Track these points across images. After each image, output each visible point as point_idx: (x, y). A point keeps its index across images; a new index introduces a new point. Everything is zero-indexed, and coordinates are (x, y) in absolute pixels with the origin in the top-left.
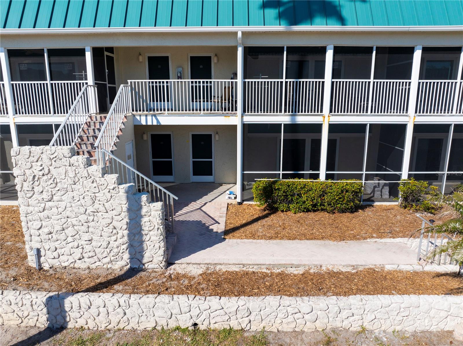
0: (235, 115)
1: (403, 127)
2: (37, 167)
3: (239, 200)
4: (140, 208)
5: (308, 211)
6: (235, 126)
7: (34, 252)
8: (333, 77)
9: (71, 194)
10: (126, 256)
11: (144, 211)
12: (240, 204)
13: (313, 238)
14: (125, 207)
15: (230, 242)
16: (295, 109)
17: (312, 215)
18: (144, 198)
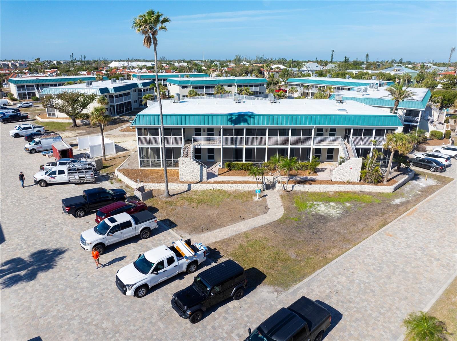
0: (221, 145)
1: (265, 148)
2: (183, 162)
3: (222, 167)
4: (202, 169)
5: (239, 170)
6: (221, 148)
7: (181, 178)
8: (246, 136)
9: (189, 167)
10: (199, 178)
11: (203, 170)
12: (222, 168)
13: (238, 176)
14: (200, 169)
15: (219, 176)
16: (236, 144)
17: (240, 171)
18: (203, 167)
